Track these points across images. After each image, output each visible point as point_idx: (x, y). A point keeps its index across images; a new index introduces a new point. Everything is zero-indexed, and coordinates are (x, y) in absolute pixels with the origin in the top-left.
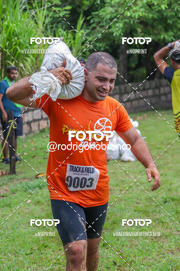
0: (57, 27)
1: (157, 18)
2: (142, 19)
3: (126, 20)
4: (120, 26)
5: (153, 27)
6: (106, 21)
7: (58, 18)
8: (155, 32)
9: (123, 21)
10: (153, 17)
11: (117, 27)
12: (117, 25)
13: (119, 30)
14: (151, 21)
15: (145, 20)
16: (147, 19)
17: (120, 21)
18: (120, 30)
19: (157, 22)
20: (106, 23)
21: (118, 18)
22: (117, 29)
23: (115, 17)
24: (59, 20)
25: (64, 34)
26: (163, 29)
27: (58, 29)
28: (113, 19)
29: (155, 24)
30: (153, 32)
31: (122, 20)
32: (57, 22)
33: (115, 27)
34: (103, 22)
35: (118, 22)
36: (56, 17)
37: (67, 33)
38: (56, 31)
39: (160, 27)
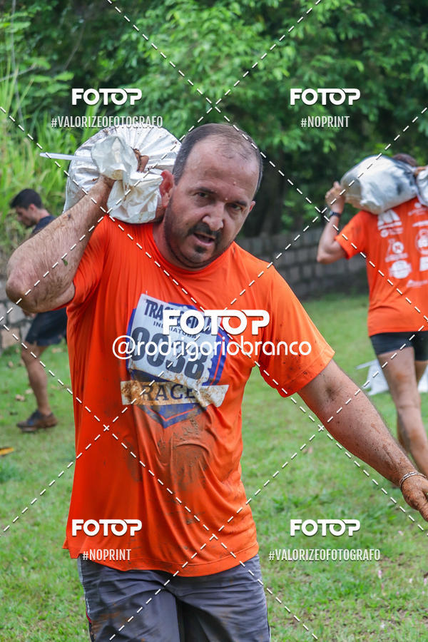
0: (40, 120)
1: (266, 99)
2: (231, 100)
3: (196, 104)
4: (181, 117)
5: (256, 118)
6: (150, 104)
7: (44, 99)
8: (261, 129)
9: (189, 105)
10: (255, 97)
11: (176, 118)
12: (175, 114)
13: (179, 125)
14: (251, 105)
15: (238, 103)
16: (242, 102)
17: (181, 105)
18: (183, 126)
19: (265, 108)
20: (150, 110)
21: (178, 99)
22: (176, 123)
23: (170, 97)
24: (45, 103)
25: (55, 134)
26: (278, 124)
27: (43, 124)
28: (166, 100)
29: (260, 112)
30: (257, 129)
31: (186, 103)
32: (40, 108)
33: (171, 118)
34: (144, 108)
35: (176, 108)
36: (39, 97)
37: (63, 134)
38: (39, 130)
39: (272, 118)
